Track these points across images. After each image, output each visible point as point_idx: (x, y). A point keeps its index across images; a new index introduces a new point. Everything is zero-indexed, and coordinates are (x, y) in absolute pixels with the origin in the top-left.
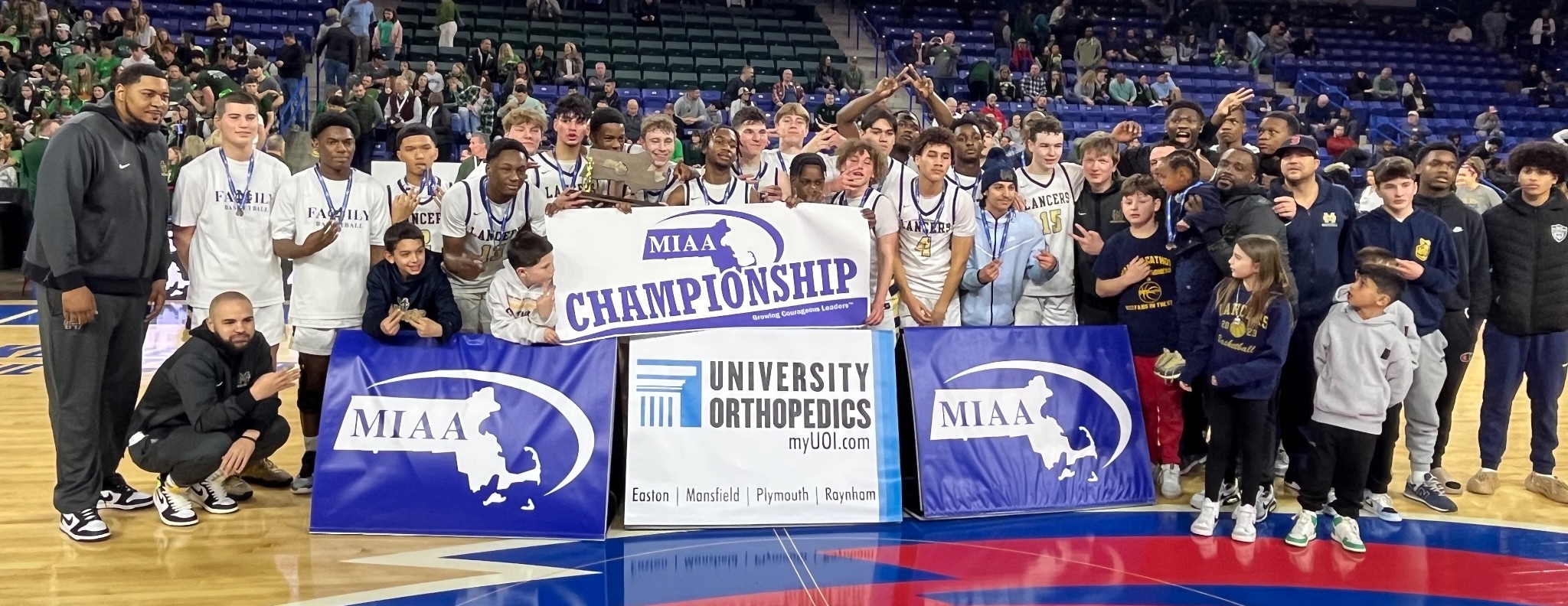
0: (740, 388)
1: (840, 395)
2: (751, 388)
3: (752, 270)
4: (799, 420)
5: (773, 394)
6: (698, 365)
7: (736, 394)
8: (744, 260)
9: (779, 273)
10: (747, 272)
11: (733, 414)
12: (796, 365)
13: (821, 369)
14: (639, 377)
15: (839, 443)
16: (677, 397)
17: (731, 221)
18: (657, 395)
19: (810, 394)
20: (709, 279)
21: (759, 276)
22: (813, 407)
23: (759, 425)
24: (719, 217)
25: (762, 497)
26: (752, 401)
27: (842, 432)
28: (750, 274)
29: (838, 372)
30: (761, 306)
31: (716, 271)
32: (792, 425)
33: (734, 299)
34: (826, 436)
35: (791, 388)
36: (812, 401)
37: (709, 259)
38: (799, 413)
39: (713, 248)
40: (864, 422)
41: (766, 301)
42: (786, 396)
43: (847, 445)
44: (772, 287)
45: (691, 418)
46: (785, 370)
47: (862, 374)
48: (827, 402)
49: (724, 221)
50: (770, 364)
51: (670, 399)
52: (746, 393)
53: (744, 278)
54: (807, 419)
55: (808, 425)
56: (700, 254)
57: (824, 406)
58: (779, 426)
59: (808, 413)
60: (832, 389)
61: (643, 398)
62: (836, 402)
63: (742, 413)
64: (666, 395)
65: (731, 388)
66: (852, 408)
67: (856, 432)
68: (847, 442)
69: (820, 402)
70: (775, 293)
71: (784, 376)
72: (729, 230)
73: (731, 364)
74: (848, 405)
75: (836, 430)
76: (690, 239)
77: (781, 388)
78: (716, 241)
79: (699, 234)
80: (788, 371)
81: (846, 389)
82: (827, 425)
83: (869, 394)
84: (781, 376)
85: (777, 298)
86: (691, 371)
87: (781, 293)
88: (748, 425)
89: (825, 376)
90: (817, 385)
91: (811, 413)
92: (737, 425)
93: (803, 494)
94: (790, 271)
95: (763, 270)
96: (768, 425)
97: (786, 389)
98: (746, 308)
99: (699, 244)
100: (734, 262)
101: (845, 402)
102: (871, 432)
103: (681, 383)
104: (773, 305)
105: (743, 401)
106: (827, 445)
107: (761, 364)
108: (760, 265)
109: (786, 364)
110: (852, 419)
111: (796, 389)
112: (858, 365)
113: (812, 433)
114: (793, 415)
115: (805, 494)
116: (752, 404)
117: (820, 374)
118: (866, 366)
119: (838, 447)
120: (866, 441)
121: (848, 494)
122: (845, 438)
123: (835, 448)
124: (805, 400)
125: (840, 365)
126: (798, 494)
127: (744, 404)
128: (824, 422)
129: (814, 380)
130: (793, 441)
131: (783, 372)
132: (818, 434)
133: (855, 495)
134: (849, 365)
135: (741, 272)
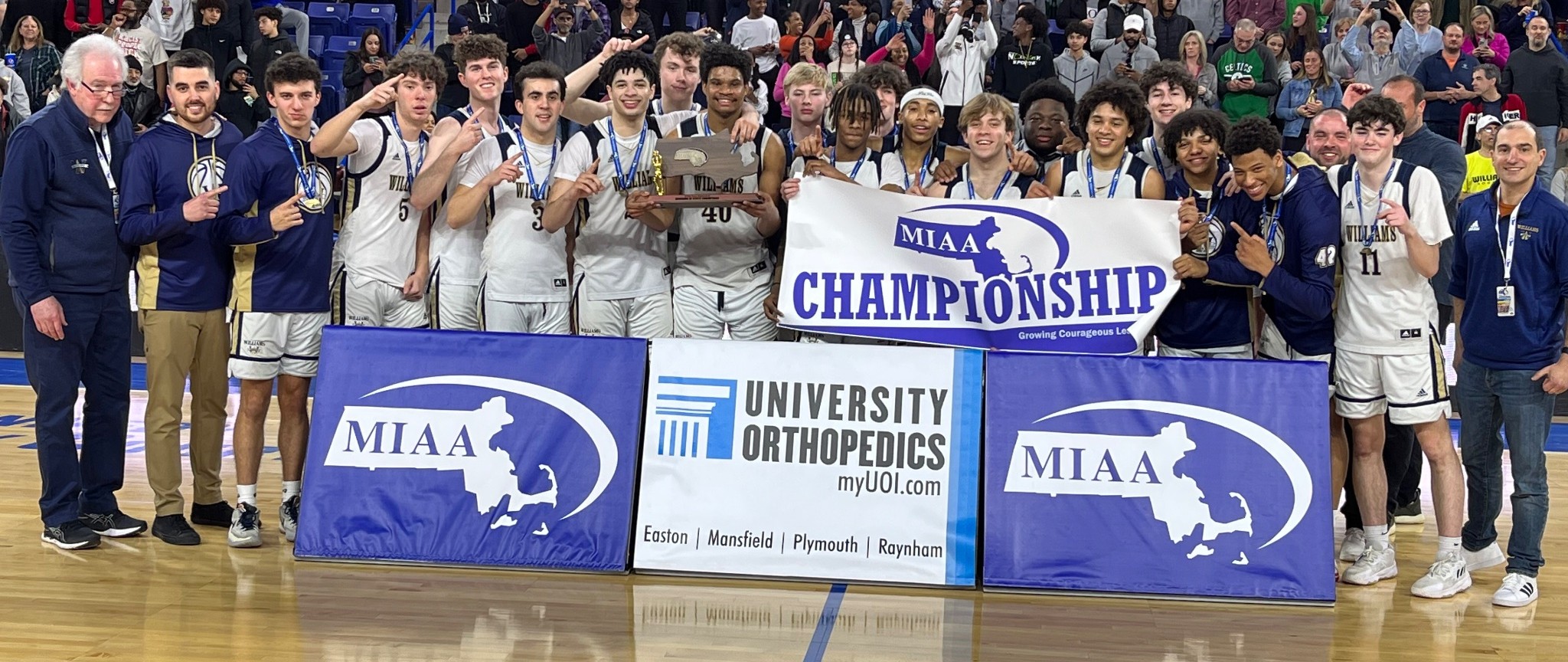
0: (782, 414)
1: (908, 427)
2: (796, 414)
3: (1026, 278)
4: (854, 456)
5: (823, 423)
6: (732, 384)
7: (777, 421)
8: (1016, 266)
9: (1062, 282)
10: (1018, 280)
11: (771, 443)
12: (854, 389)
13: (886, 395)
14: (660, 397)
15: (902, 487)
16: (704, 422)
17: (1000, 219)
18: (680, 420)
19: (869, 424)
20: (970, 285)
21: (1034, 285)
22: (872, 441)
23: (803, 460)
24: (986, 215)
25: (800, 545)
26: (796, 430)
27: (907, 473)
28: (1023, 283)
29: (908, 400)
30: (1034, 321)
32: (844, 462)
33: (999, 313)
34: (886, 477)
35: (846, 416)
36: (872, 434)
38: (853, 448)
39: (975, 250)
40: (936, 461)
41: (1041, 315)
42: (839, 426)
43: (911, 489)
44: (1050, 298)
45: (719, 448)
46: (840, 394)
47: (938, 404)
48: (890, 436)
49: (992, 219)
50: (821, 387)
51: (696, 425)
52: (789, 421)
53: (1014, 288)
54: (863, 455)
55: (864, 462)
56: (957, 255)
57: (886, 440)
58: (828, 461)
59: (865, 448)
60: (898, 419)
61: (663, 423)
62: (902, 435)
63: (782, 444)
64: (691, 421)
65: (771, 414)
66: (922, 444)
67: (925, 474)
68: (911, 485)
69: (882, 435)
70: (1055, 306)
71: (839, 402)
72: (998, 229)
73: (773, 385)
74: (917, 440)
75: (899, 470)
76: (948, 236)
77: (834, 416)
78: (981, 243)
80: (844, 396)
81: (916, 420)
82: (889, 463)
83: (945, 429)
84: (835, 402)
85: (1056, 313)
86: (724, 392)
87: (1062, 307)
88: (789, 459)
89: (890, 403)
90: (879, 414)
91: (869, 448)
92: (776, 459)
93: (851, 545)
94: (1076, 281)
95: (1040, 278)
96: (813, 461)
97: (840, 417)
98: (1013, 322)
99: (958, 244)
100: (1003, 268)
101: (913, 437)
102: (943, 475)
103: (710, 406)
104: (1050, 321)
105: (785, 429)
106: (886, 488)
107: (811, 387)
108: (1037, 271)
109: (842, 388)
110: (921, 458)
111: (852, 418)
112: (933, 392)
113: (868, 472)
114: (846, 449)
115: (854, 545)
116: (795, 434)
117: (884, 401)
118: (944, 392)
119: (899, 491)
120: (936, 485)
121: (908, 549)
122: (910, 481)
123: (896, 492)
124: (862, 432)
125: (911, 391)
126: (845, 545)
127: (786, 434)
128: (885, 459)
129: (876, 408)
130: (843, 481)
131: (838, 397)
132: (876, 473)
133: (917, 549)
134: (923, 391)
135: (1010, 280)
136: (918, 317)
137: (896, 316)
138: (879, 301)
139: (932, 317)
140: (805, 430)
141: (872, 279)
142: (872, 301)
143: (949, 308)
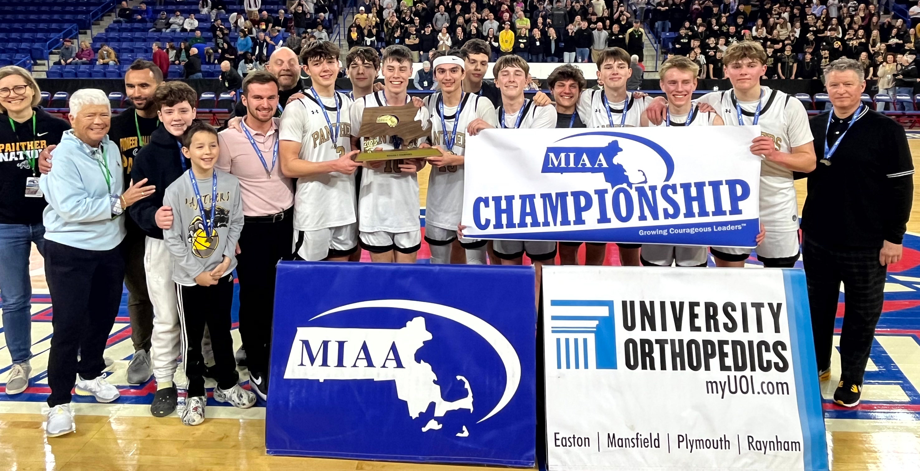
0: (653, 328)
1: (754, 336)
2: (664, 328)
3: (643, 188)
4: (715, 362)
5: (686, 334)
6: (610, 304)
7: (649, 335)
8: (635, 178)
9: (670, 191)
10: (637, 189)
11: (648, 354)
12: (708, 305)
13: (734, 309)
14: (554, 318)
15: (757, 388)
16: (591, 338)
17: (622, 142)
18: (572, 337)
19: (723, 335)
20: (601, 193)
21: (649, 193)
22: (728, 349)
23: (675, 368)
24: (611, 139)
25: (683, 445)
26: (666, 341)
27: (759, 376)
28: (641, 191)
29: (752, 313)
30: (650, 222)
31: (608, 186)
32: (707, 368)
33: (624, 214)
34: (743, 379)
35: (704, 328)
36: (726, 342)
37: (601, 175)
38: (713, 355)
39: (605, 165)
40: (781, 365)
41: (655, 217)
42: (700, 337)
43: (765, 390)
45: (606, 360)
46: (697, 310)
47: (776, 316)
48: (741, 344)
49: (615, 143)
50: (682, 304)
51: (585, 340)
52: (659, 334)
53: (635, 195)
54: (722, 362)
55: (724, 367)
56: (593, 170)
57: (739, 347)
58: (695, 368)
59: (723, 355)
60: (746, 329)
61: (558, 340)
62: (751, 343)
63: (656, 354)
64: (581, 337)
65: (643, 328)
66: (768, 350)
67: (774, 375)
68: (765, 386)
69: (735, 343)
71: (696, 316)
72: (621, 150)
73: (643, 304)
74: (763, 347)
75: (753, 373)
76: (585, 156)
77: (694, 328)
78: (609, 160)
79: (593, 153)
80: (700, 311)
81: (760, 329)
82: (744, 368)
83: (785, 336)
84: (693, 316)
85: (667, 216)
86: (604, 312)
87: (671, 211)
88: (663, 367)
89: (737, 316)
90: (730, 325)
91: (726, 355)
92: (653, 367)
93: (724, 442)
95: (653, 189)
96: (683, 368)
97: (698, 329)
98: (634, 222)
99: (593, 162)
100: (626, 179)
101: (760, 344)
102: (789, 376)
103: (594, 323)
105: (657, 341)
106: (745, 390)
107: (673, 304)
108: (650, 183)
109: (698, 304)
110: (769, 362)
111: (708, 329)
112: (771, 305)
113: (729, 376)
114: (708, 357)
115: (727, 443)
116: (666, 345)
117: (733, 314)
118: (779, 305)
119: (756, 392)
120: (785, 386)
121: (772, 444)
122: (763, 383)
123: (753, 393)
124: (719, 342)
125: (753, 305)
126: (719, 442)
127: (658, 345)
128: (740, 365)
129: (727, 321)
130: (709, 384)
131: (696, 313)
132: (735, 377)
133: (779, 444)
134: (762, 305)
135: (631, 188)
136: (562, 224)
137: (546, 224)
138: (533, 213)
139: (572, 223)
140: (673, 341)
141: (527, 199)
142: (528, 214)
143: (585, 215)
